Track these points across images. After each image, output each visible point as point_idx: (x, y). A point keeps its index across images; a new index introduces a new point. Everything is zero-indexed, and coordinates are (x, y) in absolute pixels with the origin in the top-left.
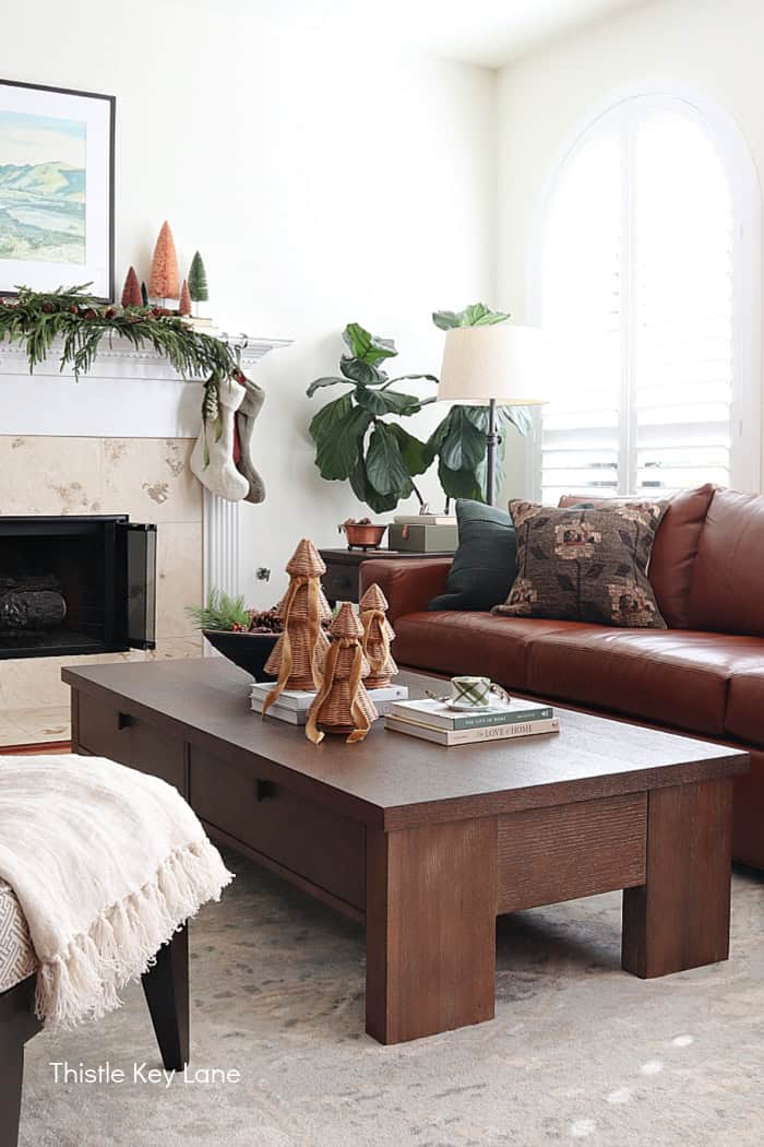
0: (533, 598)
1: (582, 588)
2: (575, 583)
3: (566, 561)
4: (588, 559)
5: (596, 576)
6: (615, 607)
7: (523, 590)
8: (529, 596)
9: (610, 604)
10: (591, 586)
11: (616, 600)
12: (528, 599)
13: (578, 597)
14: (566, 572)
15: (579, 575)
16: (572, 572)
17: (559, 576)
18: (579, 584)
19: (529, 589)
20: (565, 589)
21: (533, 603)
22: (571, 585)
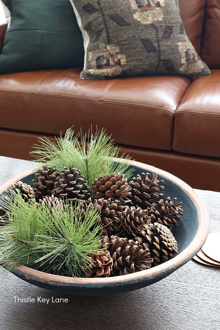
0: (123, 61)
1: (162, 49)
2: (156, 45)
3: (145, 25)
4: (160, 22)
5: (169, 37)
6: (183, 61)
7: (112, 56)
8: (119, 60)
9: (180, 58)
10: (167, 46)
11: (183, 55)
12: (118, 63)
13: (159, 56)
14: (149, 36)
15: (157, 37)
16: (151, 35)
17: (143, 41)
18: (159, 46)
19: (117, 53)
20: (148, 51)
21: (124, 66)
22: (153, 46)
